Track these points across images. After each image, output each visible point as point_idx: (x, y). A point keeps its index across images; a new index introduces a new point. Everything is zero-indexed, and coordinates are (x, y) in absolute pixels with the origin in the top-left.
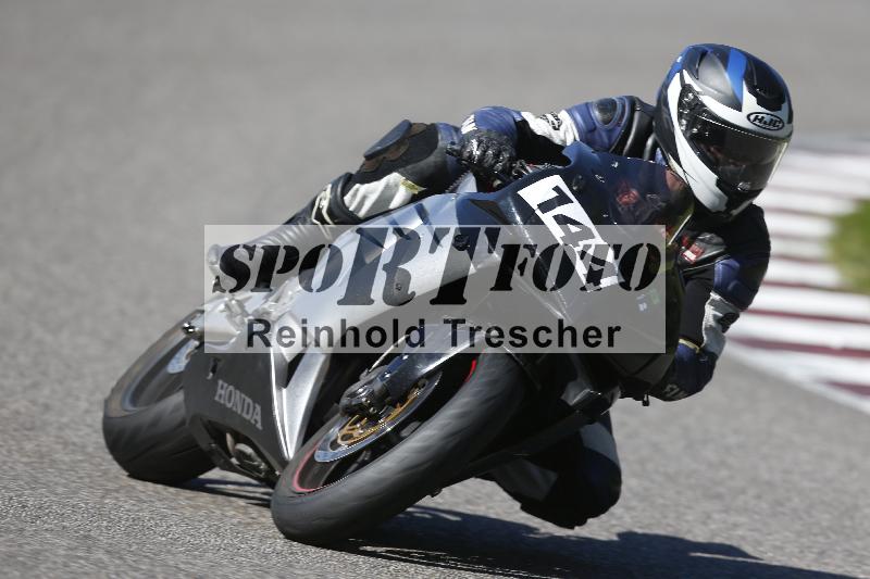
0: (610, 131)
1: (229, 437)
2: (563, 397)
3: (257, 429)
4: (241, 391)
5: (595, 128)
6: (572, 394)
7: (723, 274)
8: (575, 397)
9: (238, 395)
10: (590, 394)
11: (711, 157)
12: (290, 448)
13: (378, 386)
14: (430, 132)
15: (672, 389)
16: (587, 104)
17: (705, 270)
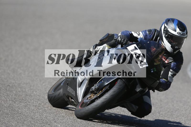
0: (150, 36)
1: (70, 98)
2: (136, 90)
3: (74, 96)
4: (72, 88)
5: (147, 35)
6: (138, 89)
7: (173, 65)
8: (138, 90)
9: (71, 89)
10: (141, 89)
11: (170, 41)
12: (80, 100)
13: (97, 87)
14: (113, 36)
15: (161, 89)
16: (146, 30)
17: (169, 65)
